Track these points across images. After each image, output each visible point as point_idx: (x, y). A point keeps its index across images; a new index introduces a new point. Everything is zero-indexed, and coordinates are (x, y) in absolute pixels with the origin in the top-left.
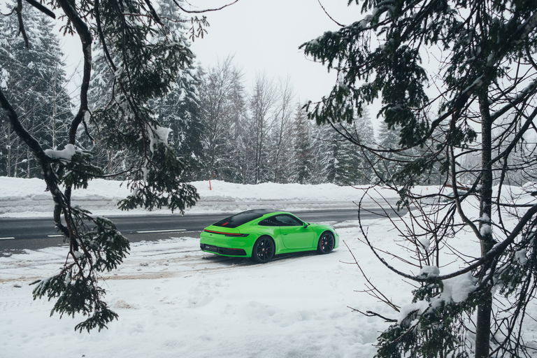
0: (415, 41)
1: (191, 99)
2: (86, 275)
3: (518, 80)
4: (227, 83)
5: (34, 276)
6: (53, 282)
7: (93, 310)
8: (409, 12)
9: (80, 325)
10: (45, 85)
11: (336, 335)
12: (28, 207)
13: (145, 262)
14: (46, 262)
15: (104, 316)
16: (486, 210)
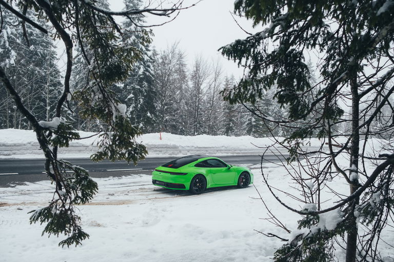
0: (300, 46)
1: (147, 73)
2: (67, 207)
3: (379, 69)
4: (174, 61)
5: (31, 202)
6: (44, 211)
7: (72, 231)
8: (295, 26)
9: (62, 242)
10: (42, 62)
11: (246, 250)
12: (28, 151)
13: (112, 193)
14: (41, 192)
15: (79, 236)
16: (354, 162)
